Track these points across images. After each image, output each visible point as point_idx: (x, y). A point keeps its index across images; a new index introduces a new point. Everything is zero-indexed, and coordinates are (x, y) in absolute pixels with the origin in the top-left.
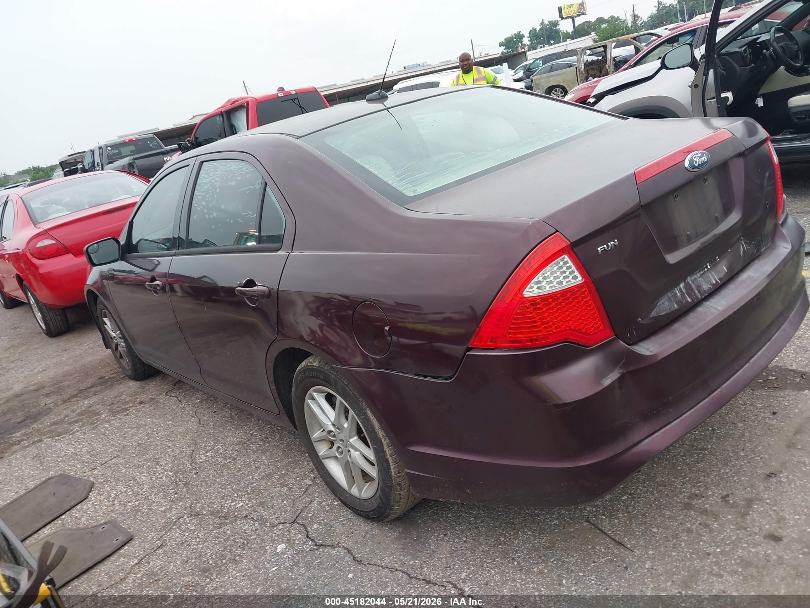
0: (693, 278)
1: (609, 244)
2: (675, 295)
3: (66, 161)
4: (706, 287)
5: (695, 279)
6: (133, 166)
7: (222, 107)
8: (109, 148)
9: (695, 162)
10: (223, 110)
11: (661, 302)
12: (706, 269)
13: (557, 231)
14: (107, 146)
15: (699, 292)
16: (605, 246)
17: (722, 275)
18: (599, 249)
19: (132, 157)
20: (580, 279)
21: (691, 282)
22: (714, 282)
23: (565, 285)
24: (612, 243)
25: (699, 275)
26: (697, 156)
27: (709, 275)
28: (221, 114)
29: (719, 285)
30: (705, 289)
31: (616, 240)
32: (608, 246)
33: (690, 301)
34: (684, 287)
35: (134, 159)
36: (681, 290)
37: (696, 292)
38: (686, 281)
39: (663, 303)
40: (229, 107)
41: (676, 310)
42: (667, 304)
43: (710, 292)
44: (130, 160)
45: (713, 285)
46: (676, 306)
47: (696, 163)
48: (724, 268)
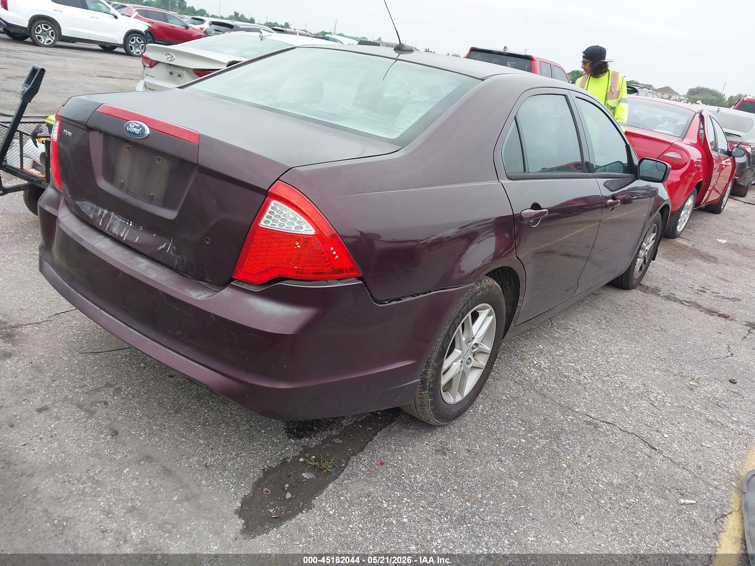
0: (116, 217)
2: (97, 211)
4: (115, 230)
5: (116, 219)
11: (87, 203)
12: (127, 223)
15: (109, 228)
17: (130, 239)
21: (112, 217)
22: (122, 235)
25: (120, 220)
27: (125, 228)
29: (121, 240)
30: (113, 231)
33: (100, 224)
34: (106, 214)
36: (103, 213)
37: (108, 225)
38: (110, 213)
39: (87, 205)
41: (89, 218)
42: (89, 208)
43: (113, 236)
45: (119, 236)
46: (92, 216)
47: (128, 128)
48: (137, 238)
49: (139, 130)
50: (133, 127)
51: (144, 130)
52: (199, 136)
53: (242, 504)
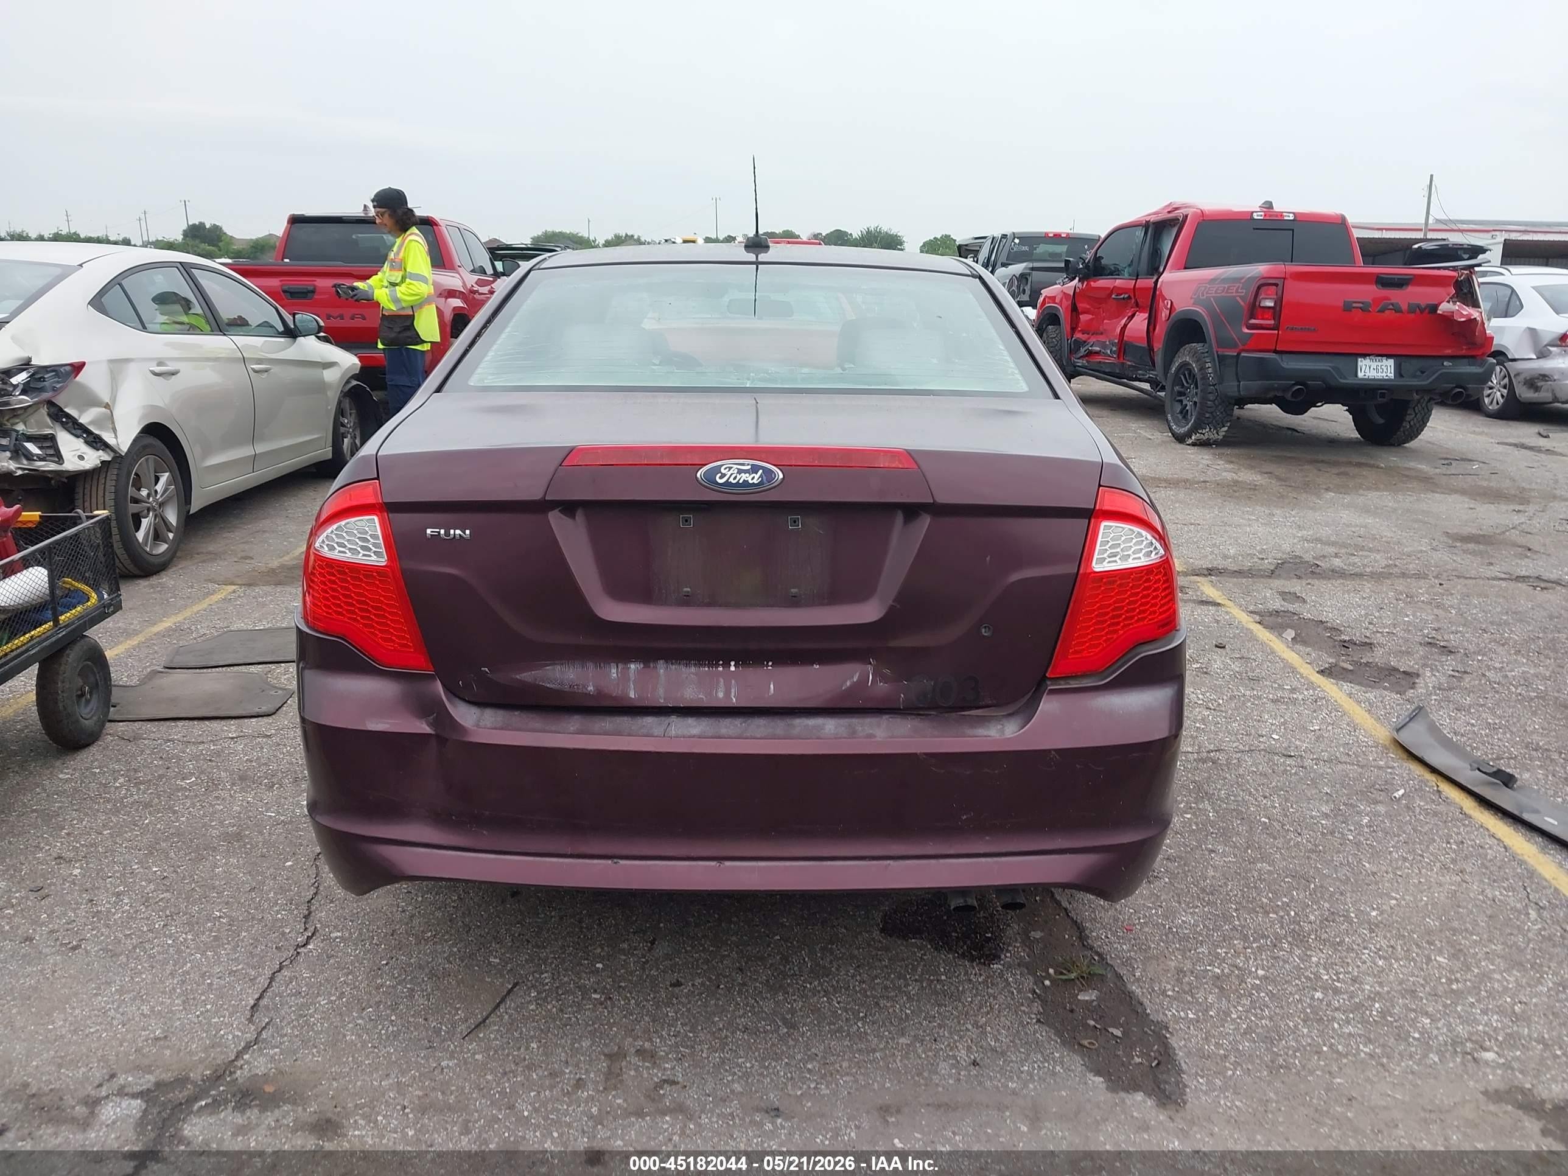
0: (673, 667)
1: (452, 532)
2: (603, 673)
3: (966, 245)
4: (691, 693)
5: (679, 671)
6: (1027, 279)
7: (1155, 214)
8: (1017, 241)
9: (719, 475)
10: (1153, 219)
11: (558, 667)
12: (721, 669)
13: (378, 478)
14: (1014, 235)
15: (668, 695)
16: (442, 531)
18: (429, 531)
19: (1031, 265)
20: (382, 561)
21: (661, 671)
22: (721, 695)
23: (360, 558)
24: (458, 532)
25: (694, 669)
26: (735, 466)
27: (721, 680)
28: (1146, 225)
30: (687, 696)
31: (468, 532)
32: (447, 533)
33: (632, 696)
34: (639, 671)
35: (1033, 269)
36: (624, 672)
37: (661, 690)
38: (651, 665)
39: (562, 671)
40: (1164, 216)
41: (586, 694)
42: (572, 676)
43: (693, 704)
44: (1025, 268)
45: (712, 698)
46: (591, 688)
47: (722, 478)
48: (772, 686)
49: (757, 476)
50: (732, 472)
51: (768, 473)
52: (909, 455)
53: (1098, 1073)
